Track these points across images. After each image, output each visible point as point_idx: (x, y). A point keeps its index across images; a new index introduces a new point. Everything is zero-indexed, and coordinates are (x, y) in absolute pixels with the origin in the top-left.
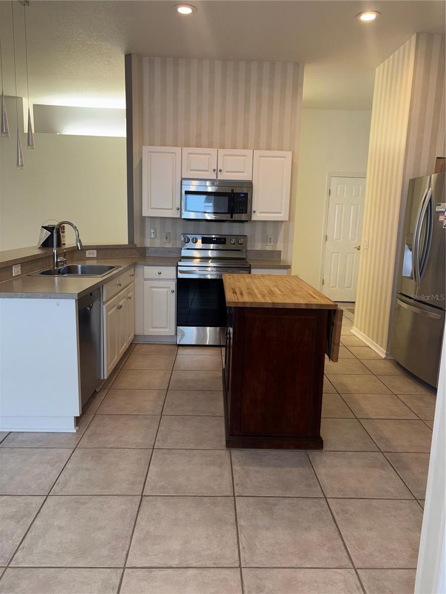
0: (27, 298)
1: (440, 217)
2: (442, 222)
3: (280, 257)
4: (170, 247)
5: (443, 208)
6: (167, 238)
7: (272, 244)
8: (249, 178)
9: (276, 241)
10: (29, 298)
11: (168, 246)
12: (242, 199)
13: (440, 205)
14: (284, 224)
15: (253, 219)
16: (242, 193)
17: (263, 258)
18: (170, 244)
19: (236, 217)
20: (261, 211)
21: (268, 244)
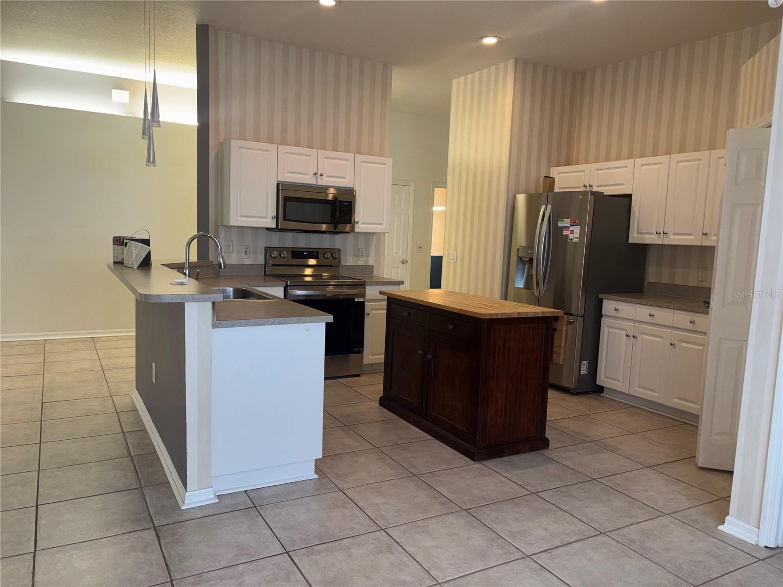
0: (279, 324)
1: (564, 231)
2: (567, 237)
3: (372, 272)
4: (250, 263)
5: (567, 224)
6: (246, 252)
7: (364, 258)
8: (350, 185)
9: (368, 255)
10: (281, 324)
11: (247, 262)
12: (346, 208)
13: (563, 221)
14: (375, 235)
15: (355, 231)
16: (346, 202)
17: (356, 274)
18: (250, 259)
19: (340, 227)
20: (364, 222)
21: (361, 258)
